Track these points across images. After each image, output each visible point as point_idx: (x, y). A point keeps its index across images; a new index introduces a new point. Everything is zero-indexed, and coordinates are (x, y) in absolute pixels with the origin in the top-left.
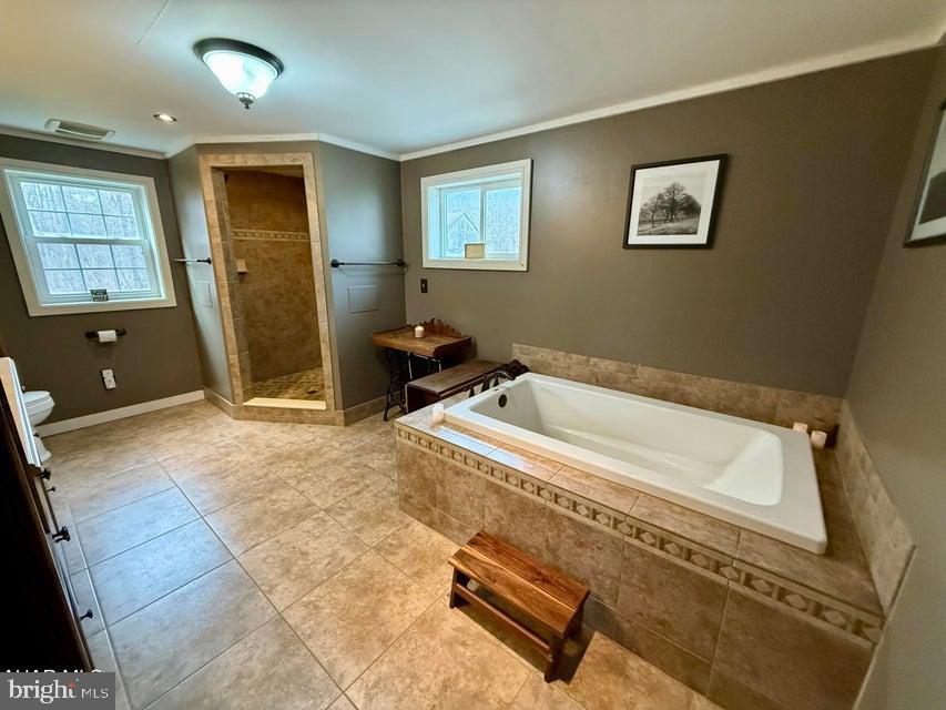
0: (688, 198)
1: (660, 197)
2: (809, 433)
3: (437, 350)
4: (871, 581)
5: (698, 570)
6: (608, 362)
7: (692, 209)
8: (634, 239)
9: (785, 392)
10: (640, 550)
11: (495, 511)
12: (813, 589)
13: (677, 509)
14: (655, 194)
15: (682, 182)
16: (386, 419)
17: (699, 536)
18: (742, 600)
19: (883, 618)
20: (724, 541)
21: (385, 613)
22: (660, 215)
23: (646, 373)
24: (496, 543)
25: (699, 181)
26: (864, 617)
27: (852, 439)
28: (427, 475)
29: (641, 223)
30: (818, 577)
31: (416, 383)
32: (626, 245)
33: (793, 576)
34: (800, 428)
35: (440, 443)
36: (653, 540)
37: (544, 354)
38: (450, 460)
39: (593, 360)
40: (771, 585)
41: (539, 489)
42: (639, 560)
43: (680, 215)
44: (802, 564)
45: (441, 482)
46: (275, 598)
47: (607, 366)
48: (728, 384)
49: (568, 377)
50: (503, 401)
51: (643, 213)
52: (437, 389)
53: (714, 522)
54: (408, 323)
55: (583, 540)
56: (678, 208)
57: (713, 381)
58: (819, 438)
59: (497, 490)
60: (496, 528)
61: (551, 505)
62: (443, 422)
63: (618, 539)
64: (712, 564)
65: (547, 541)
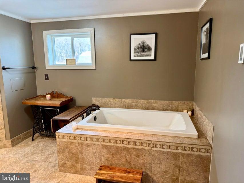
0: (148, 45)
1: (140, 44)
2: (187, 112)
3: (61, 103)
4: (208, 140)
5: (173, 151)
6: (128, 100)
7: (149, 49)
8: (133, 58)
9: (180, 102)
10: (156, 151)
11: (105, 156)
12: (198, 145)
13: (164, 136)
14: (138, 43)
15: (145, 40)
17: (171, 141)
18: (183, 155)
19: (211, 146)
20: (177, 140)
22: (140, 50)
23: (142, 102)
24: (108, 167)
25: (150, 40)
26: (208, 148)
28: (74, 151)
29: (134, 52)
30: (198, 142)
31: (56, 118)
32: (131, 60)
33: (194, 144)
34: (185, 111)
36: (160, 146)
37: (105, 100)
39: (123, 100)
40: (189, 148)
41: (123, 141)
42: (156, 154)
43: (146, 50)
44: (195, 141)
45: (81, 153)
47: (128, 101)
48: (165, 102)
49: (115, 107)
50: (95, 118)
51: (135, 49)
52: (68, 118)
53: (173, 137)
55: (139, 154)
56: (144, 48)
57: (161, 101)
58: (190, 113)
59: (106, 147)
60: (107, 162)
61: (127, 146)
62: (77, 129)
63: (149, 150)
64: (176, 147)
65: (127, 160)
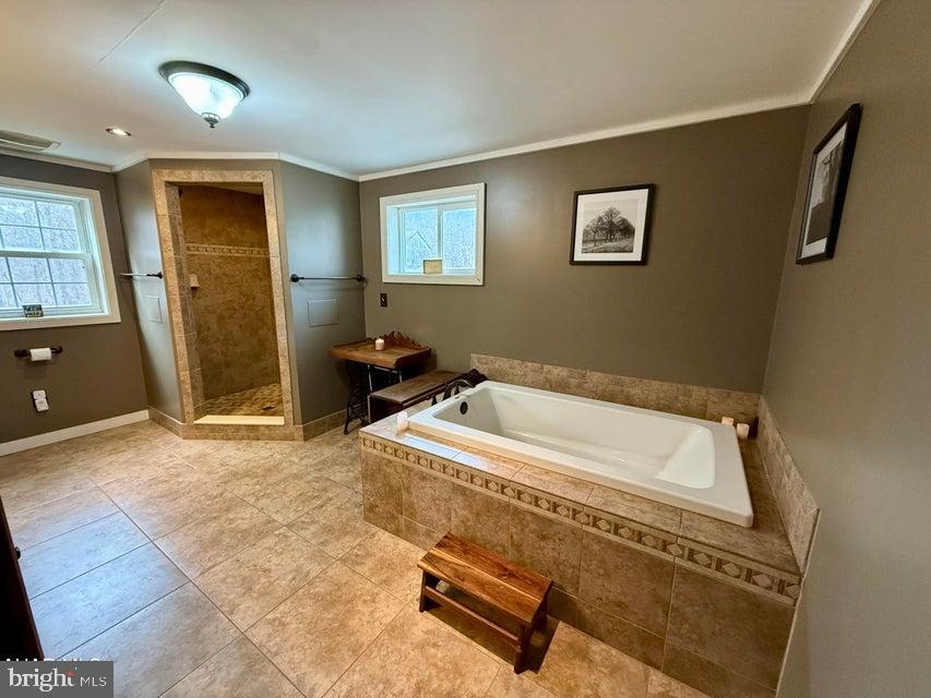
0: (624, 221)
1: (600, 219)
2: (735, 425)
3: (399, 361)
4: (789, 545)
5: (648, 550)
6: (560, 368)
7: (627, 230)
8: (579, 256)
9: (712, 391)
10: (597, 537)
11: (461, 513)
12: (744, 557)
13: (628, 497)
14: (595, 217)
15: (618, 208)
16: (346, 432)
17: (647, 519)
18: (687, 575)
19: (801, 576)
20: (669, 521)
21: (354, 623)
22: (601, 235)
23: (596, 378)
24: (463, 544)
25: (632, 206)
26: (787, 577)
27: (769, 430)
28: (393, 482)
29: (584, 242)
30: (749, 547)
31: (379, 394)
32: (573, 262)
33: (728, 548)
34: (727, 422)
35: (405, 449)
36: (608, 527)
37: (501, 363)
38: (416, 466)
39: (546, 367)
40: (710, 557)
41: (503, 487)
42: (596, 547)
43: (618, 235)
44: (735, 537)
45: (408, 490)
46: (236, 618)
47: (558, 372)
48: (666, 385)
49: (525, 384)
50: (464, 408)
51: (586, 233)
52: (400, 399)
53: (659, 506)
54: (367, 336)
55: (545, 533)
56: (615, 229)
57: (653, 382)
58: (743, 429)
59: (463, 491)
60: (463, 529)
61: (515, 502)
62: (408, 429)
63: (575, 528)
64: (660, 542)
65: (512, 538)
